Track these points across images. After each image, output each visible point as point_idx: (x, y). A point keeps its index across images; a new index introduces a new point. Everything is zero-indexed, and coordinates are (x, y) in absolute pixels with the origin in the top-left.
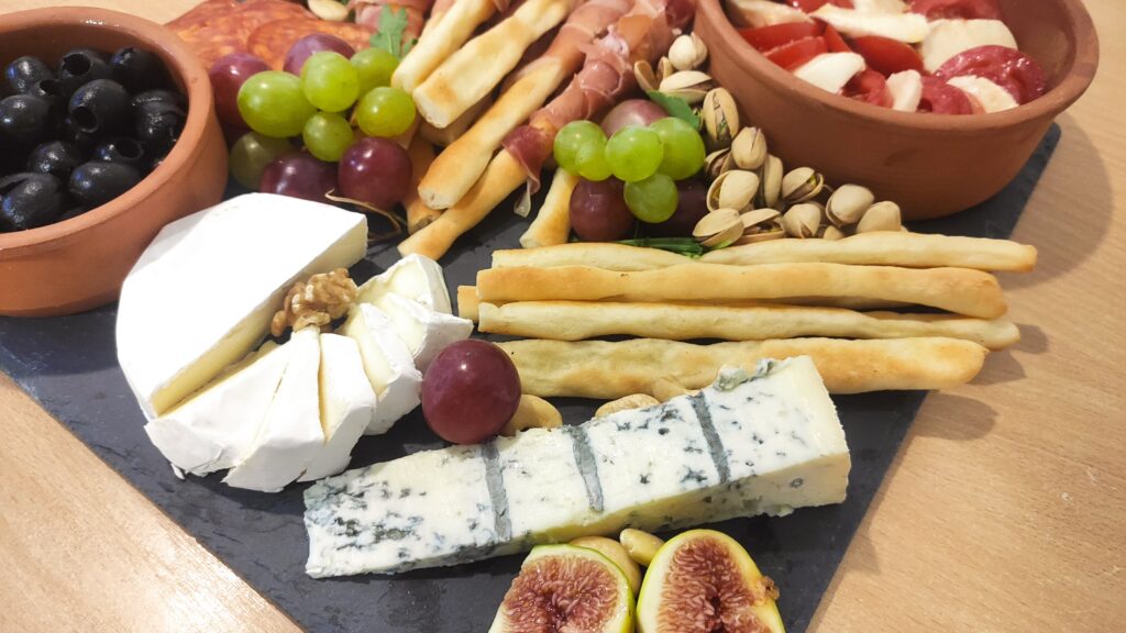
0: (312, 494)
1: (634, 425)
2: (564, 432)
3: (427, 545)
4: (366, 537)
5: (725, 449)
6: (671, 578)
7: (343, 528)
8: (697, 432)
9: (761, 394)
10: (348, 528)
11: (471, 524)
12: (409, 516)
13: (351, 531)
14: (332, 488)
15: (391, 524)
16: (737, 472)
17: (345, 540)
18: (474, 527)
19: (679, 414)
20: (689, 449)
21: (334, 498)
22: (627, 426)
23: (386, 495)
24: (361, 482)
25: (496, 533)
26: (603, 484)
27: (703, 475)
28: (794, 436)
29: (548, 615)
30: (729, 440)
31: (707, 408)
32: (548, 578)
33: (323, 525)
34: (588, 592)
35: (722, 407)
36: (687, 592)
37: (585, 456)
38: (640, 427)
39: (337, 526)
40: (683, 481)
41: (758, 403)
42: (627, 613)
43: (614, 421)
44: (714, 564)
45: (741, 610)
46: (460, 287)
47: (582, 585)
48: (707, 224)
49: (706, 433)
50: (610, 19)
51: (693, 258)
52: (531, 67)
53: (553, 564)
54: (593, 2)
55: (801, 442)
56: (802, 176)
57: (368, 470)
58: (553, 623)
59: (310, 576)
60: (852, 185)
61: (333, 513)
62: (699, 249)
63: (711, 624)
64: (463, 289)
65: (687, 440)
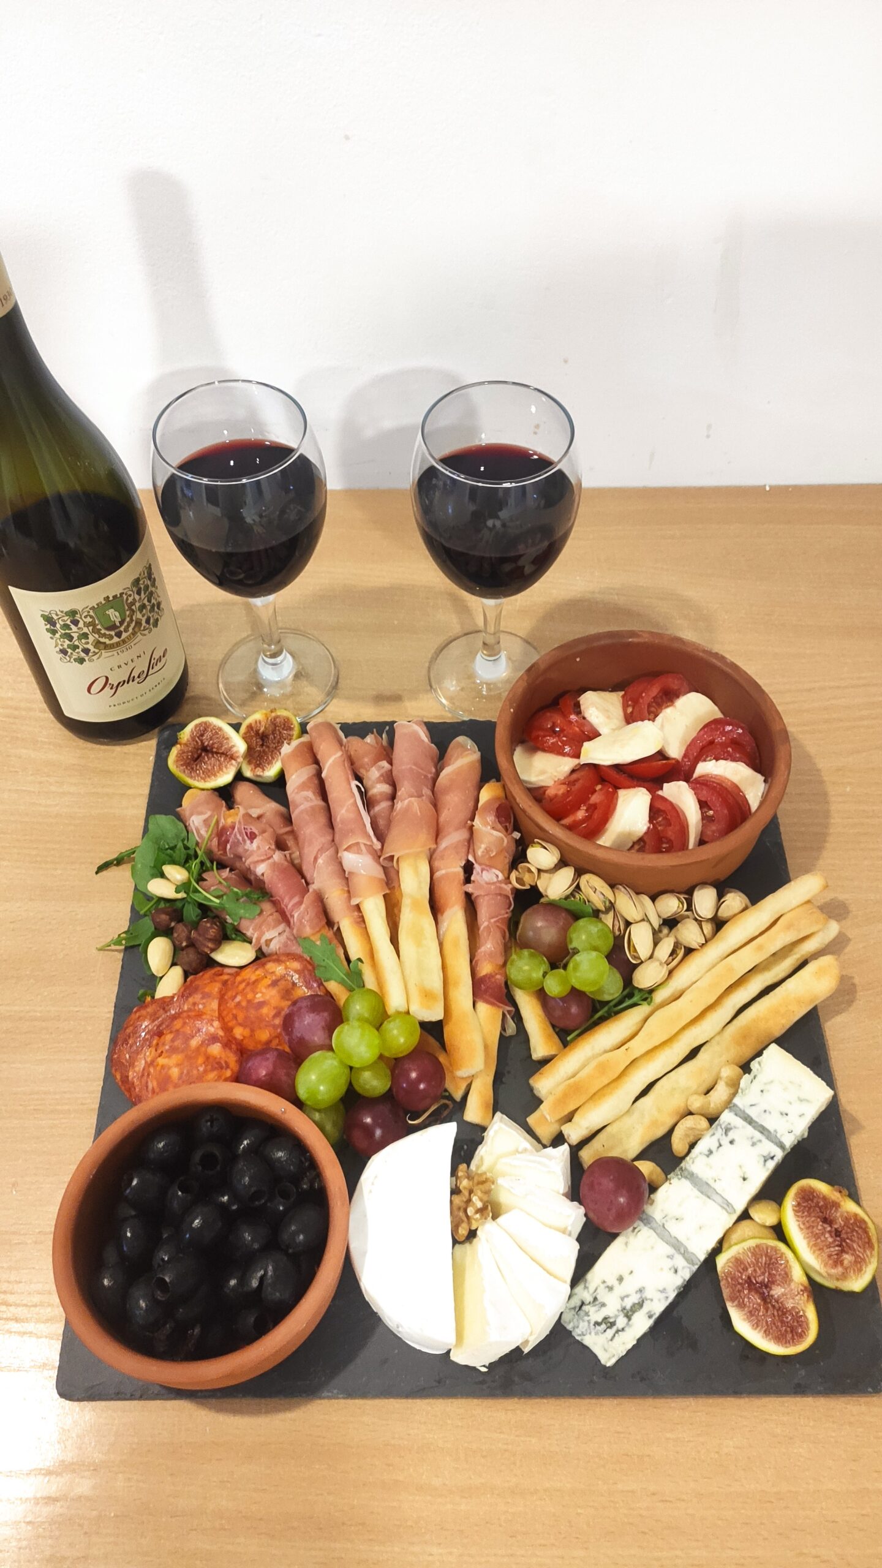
0: (567, 1320)
1: (714, 1149)
2: (679, 1179)
3: (659, 1300)
4: (621, 1322)
5: (772, 1131)
6: (802, 1226)
7: (604, 1326)
8: (750, 1130)
9: (765, 1084)
10: (606, 1324)
11: (673, 1270)
12: (634, 1291)
13: (609, 1324)
14: (574, 1308)
15: (628, 1303)
16: (789, 1141)
17: (610, 1332)
18: (676, 1271)
19: (732, 1125)
20: (753, 1144)
21: (581, 1313)
22: (711, 1152)
23: (610, 1288)
24: (588, 1292)
25: (691, 1266)
26: (725, 1196)
27: (772, 1155)
28: (801, 1100)
29: (757, 1291)
30: (770, 1124)
31: (744, 1111)
32: (742, 1271)
33: (590, 1333)
34: (769, 1265)
35: (751, 1105)
36: (813, 1227)
37: (704, 1187)
38: (718, 1148)
39: (598, 1328)
40: (765, 1165)
41: (768, 1091)
42: (796, 1261)
43: (701, 1154)
44: (812, 1200)
45: (838, 1215)
46: (528, 1119)
47: (764, 1261)
48: (644, 978)
49: (754, 1128)
50: (464, 850)
51: (649, 1004)
52: (444, 926)
53: (737, 1261)
54: (444, 844)
55: (808, 1101)
56: (671, 905)
57: (586, 1281)
58: (764, 1293)
59: (609, 1367)
60: (700, 889)
61: (589, 1322)
62: (647, 995)
63: (833, 1234)
64: (531, 1120)
65: (748, 1138)
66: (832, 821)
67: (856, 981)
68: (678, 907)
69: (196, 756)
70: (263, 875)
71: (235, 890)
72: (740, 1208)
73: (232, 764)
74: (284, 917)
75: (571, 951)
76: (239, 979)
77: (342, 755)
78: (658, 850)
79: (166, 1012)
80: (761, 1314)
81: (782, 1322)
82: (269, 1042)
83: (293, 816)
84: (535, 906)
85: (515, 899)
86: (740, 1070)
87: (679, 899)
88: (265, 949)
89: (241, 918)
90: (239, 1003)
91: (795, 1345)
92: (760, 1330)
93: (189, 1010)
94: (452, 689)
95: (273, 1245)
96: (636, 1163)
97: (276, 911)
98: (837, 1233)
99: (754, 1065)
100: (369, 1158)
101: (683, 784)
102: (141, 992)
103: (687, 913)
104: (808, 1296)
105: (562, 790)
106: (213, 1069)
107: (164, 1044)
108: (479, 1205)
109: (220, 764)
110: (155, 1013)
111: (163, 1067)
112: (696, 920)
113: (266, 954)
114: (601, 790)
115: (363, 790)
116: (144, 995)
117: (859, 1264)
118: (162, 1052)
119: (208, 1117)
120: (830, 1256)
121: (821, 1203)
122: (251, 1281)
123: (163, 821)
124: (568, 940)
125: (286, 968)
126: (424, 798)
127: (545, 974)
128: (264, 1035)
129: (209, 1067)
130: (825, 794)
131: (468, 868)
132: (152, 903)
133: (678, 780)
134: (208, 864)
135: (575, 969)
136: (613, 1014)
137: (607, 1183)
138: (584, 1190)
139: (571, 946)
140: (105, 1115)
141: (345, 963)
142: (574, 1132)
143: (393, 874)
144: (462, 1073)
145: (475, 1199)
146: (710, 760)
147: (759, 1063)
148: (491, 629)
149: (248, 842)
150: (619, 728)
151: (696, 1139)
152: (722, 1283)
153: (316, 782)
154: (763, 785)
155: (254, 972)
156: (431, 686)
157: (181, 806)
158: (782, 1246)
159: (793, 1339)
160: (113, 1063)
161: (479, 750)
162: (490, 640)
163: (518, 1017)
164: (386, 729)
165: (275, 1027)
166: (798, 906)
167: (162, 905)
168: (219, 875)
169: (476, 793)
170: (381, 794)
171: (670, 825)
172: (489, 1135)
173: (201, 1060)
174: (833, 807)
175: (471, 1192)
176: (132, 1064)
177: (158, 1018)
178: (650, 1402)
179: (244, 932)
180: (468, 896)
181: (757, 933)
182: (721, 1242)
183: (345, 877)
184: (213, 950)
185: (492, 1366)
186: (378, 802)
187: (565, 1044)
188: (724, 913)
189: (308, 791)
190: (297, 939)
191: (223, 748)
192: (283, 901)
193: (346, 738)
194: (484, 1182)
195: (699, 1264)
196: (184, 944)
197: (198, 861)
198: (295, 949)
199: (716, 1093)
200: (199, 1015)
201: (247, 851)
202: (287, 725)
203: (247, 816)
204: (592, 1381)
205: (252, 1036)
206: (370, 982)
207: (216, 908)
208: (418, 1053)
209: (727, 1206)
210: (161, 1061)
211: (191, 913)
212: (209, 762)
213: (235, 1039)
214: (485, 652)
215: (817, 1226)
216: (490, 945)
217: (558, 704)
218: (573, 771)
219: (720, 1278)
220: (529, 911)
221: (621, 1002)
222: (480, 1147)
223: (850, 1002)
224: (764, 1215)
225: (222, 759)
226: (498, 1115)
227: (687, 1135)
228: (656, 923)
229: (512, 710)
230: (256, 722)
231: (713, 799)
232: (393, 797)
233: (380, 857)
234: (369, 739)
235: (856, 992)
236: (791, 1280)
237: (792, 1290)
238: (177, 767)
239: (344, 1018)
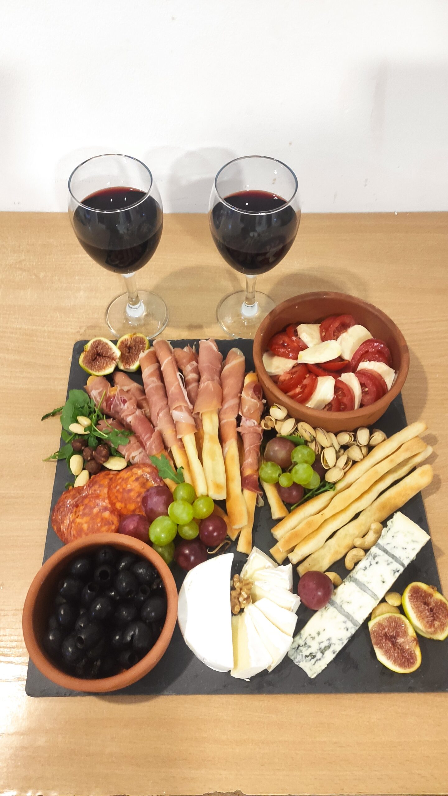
0: (291, 654)
1: (368, 566)
2: (349, 582)
3: (339, 644)
4: (319, 655)
5: (397, 557)
6: (413, 606)
7: (310, 658)
8: (386, 557)
9: (395, 533)
10: (311, 656)
11: (346, 629)
12: (326, 640)
13: (313, 657)
14: (295, 648)
15: (323, 646)
16: (406, 562)
17: (313, 661)
18: (347, 630)
19: (377, 554)
20: (388, 564)
21: (298, 651)
22: (366, 568)
23: (313, 638)
24: (302, 640)
25: (355, 627)
26: (373, 591)
27: (398, 570)
28: (413, 541)
29: (390, 640)
30: (397, 553)
31: (383, 547)
32: (382, 630)
33: (303, 661)
34: (396, 626)
35: (388, 544)
36: (419, 607)
37: (362, 586)
38: (370, 566)
39: (307, 658)
40: (394, 575)
41: (396, 536)
42: (410, 625)
43: (361, 569)
44: (419, 593)
45: (432, 600)
46: (270, 550)
47: (393, 625)
48: (331, 477)
49: (389, 555)
50: (237, 409)
51: (334, 490)
52: (226, 449)
53: (380, 625)
54: (226, 406)
55: (417, 542)
56: (345, 438)
57: (301, 634)
58: (393, 641)
59: (313, 679)
60: (360, 430)
61: (302, 655)
62: (332, 486)
63: (429, 611)
64: (272, 551)
65: (385, 561)
66: (429, 393)
67: (441, 477)
68: (349, 439)
69: (94, 358)
70: (130, 422)
71: (116, 430)
72: (381, 597)
73: (113, 363)
74: (142, 445)
75: (293, 463)
76: (118, 477)
77: (172, 358)
78: (339, 410)
79: (80, 494)
80: (392, 652)
81: (403, 656)
82: (134, 511)
83: (146, 391)
84: (274, 439)
85: (263, 435)
86: (381, 525)
87: (350, 435)
88: (132, 461)
89: (119, 445)
90: (118, 491)
91: (409, 668)
92: (392, 659)
93: (92, 494)
94: (229, 322)
95: (138, 618)
96: (327, 573)
97: (138, 441)
98: (431, 610)
99: (389, 523)
100: (188, 571)
101: (352, 374)
102: (67, 484)
103: (354, 442)
104: (416, 643)
105: (288, 377)
106: (105, 525)
107: (79, 511)
108: (246, 596)
109: (107, 363)
110: (74, 495)
111: (79, 524)
112: (358, 446)
113: (132, 464)
114: (308, 377)
115: (183, 377)
116: (68, 486)
117: (442, 627)
118: (78, 516)
119: (103, 551)
120: (428, 622)
121: (423, 595)
122: (127, 638)
123: (77, 393)
124: (292, 458)
125: (143, 471)
126: (215, 381)
127: (279, 475)
128: (132, 507)
129: (103, 524)
130: (425, 378)
131: (239, 419)
132: (71, 437)
133: (349, 372)
134: (101, 416)
135: (296, 472)
136: (315, 495)
137: (312, 585)
138: (300, 588)
139: (293, 460)
140: (49, 549)
141: (174, 469)
142: (295, 558)
143: (199, 422)
144: (236, 526)
145: (243, 593)
146: (366, 361)
147: (392, 522)
148: (250, 290)
149: (122, 405)
150: (318, 344)
151: (358, 560)
152: (372, 636)
153: (158, 372)
154: (394, 375)
155: (126, 473)
156: (218, 320)
157: (86, 384)
158: (402, 617)
159: (408, 665)
160: (52, 521)
161: (244, 355)
162: (250, 296)
163: (265, 497)
164: (195, 344)
165: (138, 502)
166: (412, 439)
167: (77, 437)
168: (107, 422)
169: (242, 379)
170: (192, 379)
171: (345, 396)
172: (251, 559)
173: (99, 520)
174: (430, 385)
175: (241, 589)
176: (63, 522)
177: (76, 498)
178: (333, 696)
179: (121, 452)
180: (239, 433)
181: (391, 453)
182: (371, 614)
183: (174, 424)
184: (104, 462)
185: (252, 678)
186: (191, 383)
187: (290, 511)
188: (373, 442)
189: (154, 377)
190: (149, 456)
191: (108, 354)
192: (141, 436)
193: (174, 348)
194: (248, 584)
195: (360, 626)
196: (89, 458)
197: (96, 414)
198: (148, 461)
199: (368, 537)
200: (98, 497)
201: (122, 409)
202: (142, 342)
203: (122, 391)
204: (304, 686)
205: (125, 507)
206: (187, 479)
207: (106, 440)
208: (213, 517)
209: (374, 596)
210: (78, 520)
211: (92, 442)
212: (100, 361)
213: (117, 509)
214: (247, 302)
215: (421, 606)
216: (250, 460)
217: (286, 331)
218: (294, 367)
219: (370, 633)
220: (271, 441)
221: (319, 489)
222: (245, 565)
223: (438, 489)
224: (394, 601)
225: (108, 360)
226: (255, 548)
227: (353, 559)
228: (337, 448)
229: (262, 335)
230: (126, 340)
231: (368, 382)
232: (199, 381)
233: (192, 413)
234: (186, 349)
235: (441, 483)
236: (408, 635)
237: (408, 640)
238: (84, 364)
239: (174, 499)
